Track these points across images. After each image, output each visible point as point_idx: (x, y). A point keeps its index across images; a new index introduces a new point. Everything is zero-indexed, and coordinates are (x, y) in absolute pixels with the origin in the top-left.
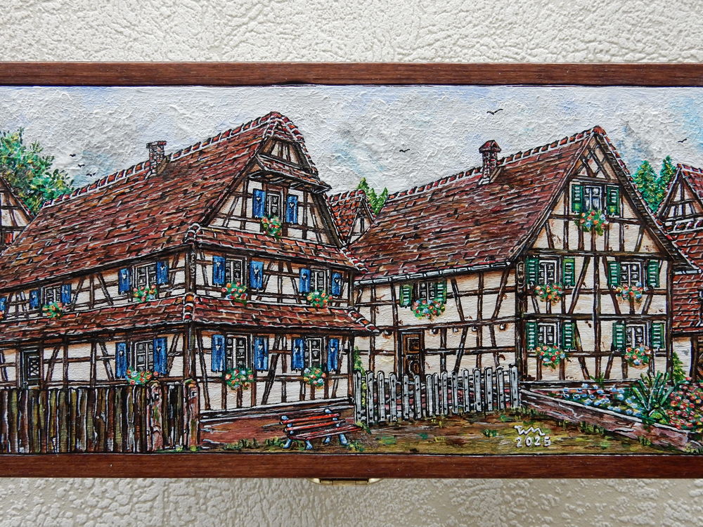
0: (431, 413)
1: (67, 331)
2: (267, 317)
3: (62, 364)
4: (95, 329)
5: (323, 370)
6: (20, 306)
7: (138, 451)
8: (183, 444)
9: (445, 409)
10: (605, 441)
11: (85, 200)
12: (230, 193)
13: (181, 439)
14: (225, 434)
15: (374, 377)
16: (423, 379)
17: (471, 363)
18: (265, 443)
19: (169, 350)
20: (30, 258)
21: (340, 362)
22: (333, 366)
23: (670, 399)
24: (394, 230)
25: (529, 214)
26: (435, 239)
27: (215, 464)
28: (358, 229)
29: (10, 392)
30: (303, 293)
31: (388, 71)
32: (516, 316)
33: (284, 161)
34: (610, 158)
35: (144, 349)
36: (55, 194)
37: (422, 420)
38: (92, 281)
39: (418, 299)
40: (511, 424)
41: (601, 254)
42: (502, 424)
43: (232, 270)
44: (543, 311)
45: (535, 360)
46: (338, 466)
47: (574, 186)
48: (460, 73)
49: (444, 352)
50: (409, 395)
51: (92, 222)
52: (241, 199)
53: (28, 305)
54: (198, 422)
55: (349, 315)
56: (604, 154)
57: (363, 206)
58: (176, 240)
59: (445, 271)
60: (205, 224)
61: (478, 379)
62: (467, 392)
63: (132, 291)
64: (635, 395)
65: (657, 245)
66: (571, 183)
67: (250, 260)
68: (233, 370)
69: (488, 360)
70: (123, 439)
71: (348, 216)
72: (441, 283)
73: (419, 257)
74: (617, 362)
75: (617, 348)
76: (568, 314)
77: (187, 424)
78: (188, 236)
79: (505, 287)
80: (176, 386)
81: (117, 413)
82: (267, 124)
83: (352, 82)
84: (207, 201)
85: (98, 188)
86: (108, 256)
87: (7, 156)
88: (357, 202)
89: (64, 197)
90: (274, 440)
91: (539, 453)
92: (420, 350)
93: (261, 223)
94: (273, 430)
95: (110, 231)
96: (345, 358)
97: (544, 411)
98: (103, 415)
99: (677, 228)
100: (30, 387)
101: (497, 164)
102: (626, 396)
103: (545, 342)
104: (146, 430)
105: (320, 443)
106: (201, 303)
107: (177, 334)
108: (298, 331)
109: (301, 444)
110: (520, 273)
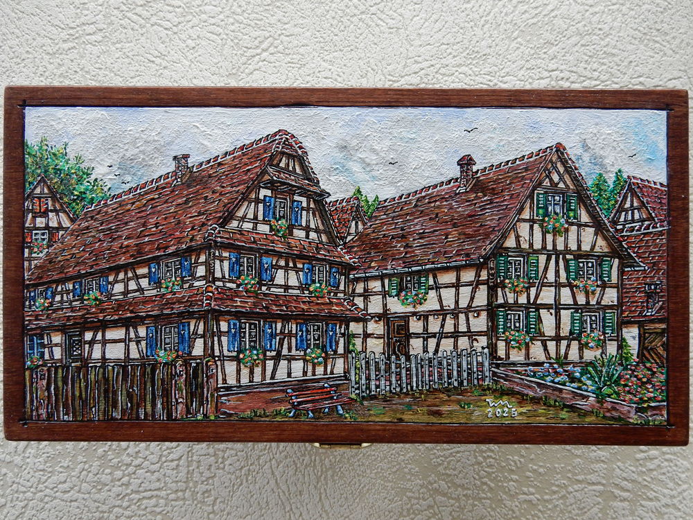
0: (414, 388)
1: (105, 316)
2: (275, 305)
3: (100, 345)
4: (129, 315)
5: (322, 350)
6: (65, 295)
7: (165, 419)
8: (203, 413)
9: (426, 384)
10: (564, 413)
11: (121, 205)
12: (244, 199)
13: (202, 409)
14: (239, 405)
15: (366, 356)
16: (408, 359)
17: (449, 345)
18: (273, 412)
19: (191, 333)
20: (74, 254)
21: (337, 343)
22: (331, 347)
23: (620, 377)
24: (383, 231)
25: (500, 218)
26: (419, 239)
27: (230, 430)
28: (353, 230)
29: (56, 368)
30: (306, 285)
31: (380, 95)
32: (488, 305)
33: (290, 171)
34: (570, 170)
35: (170, 332)
36: (95, 200)
37: (407, 394)
38: (126, 274)
39: (404, 290)
40: (483, 398)
41: (561, 253)
42: (476, 398)
43: (245, 265)
44: (511, 301)
45: (504, 343)
46: (336, 433)
47: (538, 194)
48: (441, 97)
49: (426, 335)
50: (396, 372)
51: (126, 224)
52: (253, 204)
53: (71, 294)
54: (216, 395)
55: (345, 303)
56: (565, 167)
57: (357, 210)
58: (198, 239)
59: (428, 267)
60: (223, 225)
61: (455, 359)
62: (445, 370)
63: (160, 283)
64: (590, 373)
65: (610, 245)
66: (536, 192)
67: (261, 257)
68: (246, 350)
69: (463, 342)
70: (152, 409)
71: (344, 219)
72: (424, 277)
73: (405, 254)
74: (575, 345)
75: (574, 333)
76: (532, 304)
77: (207, 396)
78: (208, 235)
79: (478, 281)
80: (197, 364)
81: (148, 387)
82: (276, 140)
83: (348, 104)
84: (225, 206)
85: (132, 194)
86: (140, 253)
87: (53, 167)
88: (352, 207)
89: (102, 202)
90: (281, 410)
91: (507, 422)
92: (406, 334)
93: (270, 225)
94: (280, 401)
95: (141, 231)
96: (342, 340)
97: (512, 386)
98: (135, 389)
99: (627, 231)
100: (73, 365)
101: (472, 175)
102: (582, 374)
103: (513, 328)
104: (172, 402)
105: (320, 412)
106: (219, 293)
107: (198, 319)
108: (302, 317)
109: (304, 414)
110: (492, 269)
